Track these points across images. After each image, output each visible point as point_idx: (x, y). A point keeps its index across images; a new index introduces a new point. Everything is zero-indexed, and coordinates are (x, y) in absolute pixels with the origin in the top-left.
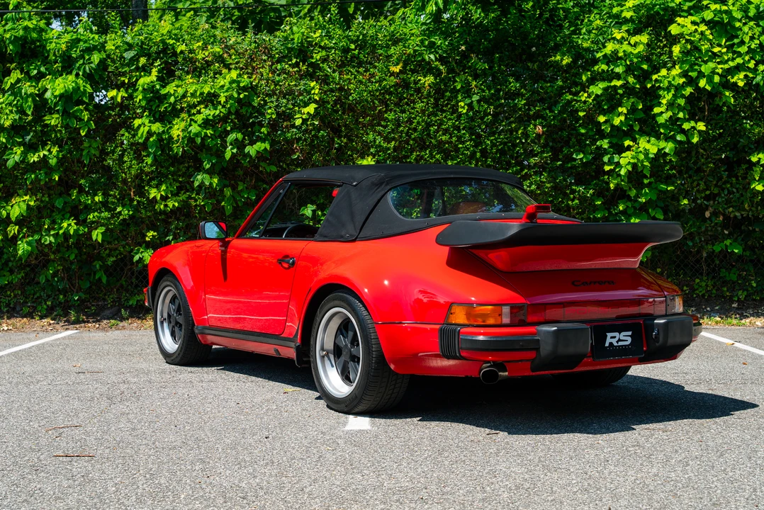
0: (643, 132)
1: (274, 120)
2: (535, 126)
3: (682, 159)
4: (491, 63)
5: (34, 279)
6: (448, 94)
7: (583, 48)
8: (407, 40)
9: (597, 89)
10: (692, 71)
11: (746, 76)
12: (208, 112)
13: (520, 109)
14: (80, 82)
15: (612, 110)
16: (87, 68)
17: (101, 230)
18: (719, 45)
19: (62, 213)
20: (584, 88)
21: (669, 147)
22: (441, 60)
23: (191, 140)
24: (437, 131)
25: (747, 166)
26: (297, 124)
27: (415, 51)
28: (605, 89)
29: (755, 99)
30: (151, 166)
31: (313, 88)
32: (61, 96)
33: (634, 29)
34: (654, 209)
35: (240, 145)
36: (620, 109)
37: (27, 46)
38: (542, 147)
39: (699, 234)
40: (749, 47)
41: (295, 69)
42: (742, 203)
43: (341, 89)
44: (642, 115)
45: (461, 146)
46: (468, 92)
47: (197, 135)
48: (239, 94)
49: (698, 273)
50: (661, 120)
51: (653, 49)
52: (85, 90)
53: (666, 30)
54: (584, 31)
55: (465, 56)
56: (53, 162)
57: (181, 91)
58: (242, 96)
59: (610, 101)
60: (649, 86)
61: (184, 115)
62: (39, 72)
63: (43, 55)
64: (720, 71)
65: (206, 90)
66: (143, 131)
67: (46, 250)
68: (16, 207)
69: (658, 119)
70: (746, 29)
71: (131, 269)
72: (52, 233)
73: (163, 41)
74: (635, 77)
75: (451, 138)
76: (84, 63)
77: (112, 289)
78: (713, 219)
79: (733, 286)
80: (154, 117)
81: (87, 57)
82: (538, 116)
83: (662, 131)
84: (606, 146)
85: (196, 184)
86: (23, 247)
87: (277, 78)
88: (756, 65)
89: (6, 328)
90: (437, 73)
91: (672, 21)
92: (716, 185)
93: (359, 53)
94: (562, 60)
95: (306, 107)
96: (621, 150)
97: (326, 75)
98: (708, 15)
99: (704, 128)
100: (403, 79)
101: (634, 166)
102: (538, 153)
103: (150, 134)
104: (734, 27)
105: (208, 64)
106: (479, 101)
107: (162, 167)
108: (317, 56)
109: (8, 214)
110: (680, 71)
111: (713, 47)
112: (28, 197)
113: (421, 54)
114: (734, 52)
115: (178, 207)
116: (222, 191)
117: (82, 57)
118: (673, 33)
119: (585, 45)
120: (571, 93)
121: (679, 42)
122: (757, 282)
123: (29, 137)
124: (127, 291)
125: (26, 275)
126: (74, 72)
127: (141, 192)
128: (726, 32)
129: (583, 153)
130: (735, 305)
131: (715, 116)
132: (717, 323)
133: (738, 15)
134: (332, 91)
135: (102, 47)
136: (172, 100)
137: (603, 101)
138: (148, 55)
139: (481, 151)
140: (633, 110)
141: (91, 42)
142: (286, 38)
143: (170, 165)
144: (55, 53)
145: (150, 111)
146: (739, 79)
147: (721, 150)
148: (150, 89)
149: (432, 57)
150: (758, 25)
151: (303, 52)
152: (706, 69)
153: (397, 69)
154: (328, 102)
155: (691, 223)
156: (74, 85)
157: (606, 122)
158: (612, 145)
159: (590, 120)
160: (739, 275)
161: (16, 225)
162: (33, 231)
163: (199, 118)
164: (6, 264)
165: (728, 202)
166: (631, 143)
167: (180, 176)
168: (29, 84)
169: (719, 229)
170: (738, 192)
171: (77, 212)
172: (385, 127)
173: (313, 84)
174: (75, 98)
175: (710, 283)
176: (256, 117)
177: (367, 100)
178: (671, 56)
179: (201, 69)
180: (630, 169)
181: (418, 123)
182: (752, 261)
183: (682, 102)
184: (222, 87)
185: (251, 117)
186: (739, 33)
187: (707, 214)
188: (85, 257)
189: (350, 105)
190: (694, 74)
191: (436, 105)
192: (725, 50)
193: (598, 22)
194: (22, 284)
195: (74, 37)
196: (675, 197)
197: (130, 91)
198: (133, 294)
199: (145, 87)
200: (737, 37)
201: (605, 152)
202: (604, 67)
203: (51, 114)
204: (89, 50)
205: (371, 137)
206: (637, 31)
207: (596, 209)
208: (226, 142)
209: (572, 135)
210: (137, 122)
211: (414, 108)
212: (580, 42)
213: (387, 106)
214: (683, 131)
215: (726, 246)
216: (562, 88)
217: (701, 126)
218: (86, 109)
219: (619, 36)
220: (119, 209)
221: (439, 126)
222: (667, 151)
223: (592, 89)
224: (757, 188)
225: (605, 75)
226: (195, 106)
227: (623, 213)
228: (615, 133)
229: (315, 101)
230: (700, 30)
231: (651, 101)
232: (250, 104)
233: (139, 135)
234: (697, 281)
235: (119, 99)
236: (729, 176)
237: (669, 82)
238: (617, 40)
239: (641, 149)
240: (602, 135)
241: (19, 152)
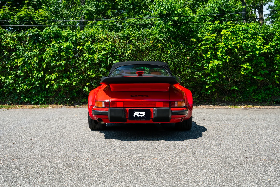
0: (214, 59)
1: (120, 54)
2: (187, 57)
3: (224, 66)
4: (176, 40)
5: (57, 95)
6: (165, 48)
7: (199, 37)
8: (154, 34)
9: (203, 47)
10: (227, 43)
11: (240, 45)
12: (103, 52)
13: (183, 52)
14: (71, 44)
15: (206, 53)
16: (72, 41)
17: (75, 82)
18: (233, 37)
19: (65, 78)
20: (199, 47)
21: (221, 63)
22: (163, 39)
23: (99, 59)
24: (162, 58)
25: (240, 68)
26: (126, 56)
27: (157, 37)
28: (205, 48)
29: (242, 51)
30: (88, 66)
31: (130, 46)
32: (65, 48)
33: (212, 33)
34: (217, 78)
35: (111, 61)
36: (209, 53)
37: (56, 35)
38: (189, 62)
39: (227, 85)
40: (241, 38)
41: (126, 42)
42: (238, 77)
43: (138, 47)
44: (214, 54)
45: (168, 62)
46: (170, 48)
47: (101, 58)
48: (111, 48)
49: (226, 95)
50: (219, 56)
51: (217, 38)
52: (72, 46)
53: (220, 33)
54: (199, 33)
55: (169, 38)
56: (63, 65)
57: (96, 47)
58: (112, 48)
59: (206, 51)
60: (216, 47)
61: (97, 53)
62: (59, 42)
63: (61, 37)
64: (234, 44)
65: (103, 46)
66: (87, 57)
67: (61, 87)
68: (53, 76)
69: (218, 55)
70: (240, 33)
71: (82, 93)
72: (62, 83)
73: (91, 34)
74: (212, 44)
75: (166, 59)
76: (71, 39)
77: (77, 98)
78: (231, 81)
79: (235, 98)
80: (89, 53)
81: (72, 38)
82: (188, 54)
83: (219, 58)
84: (205, 62)
85: (100, 71)
86: (55, 86)
87: (121, 44)
88: (242, 42)
89: (50, 107)
90: (162, 43)
91: (221, 31)
92: (232, 73)
93: (142, 38)
94: (194, 40)
95: (128, 51)
96: (209, 63)
97: (133, 43)
98: (231, 30)
99: (230, 58)
100: (153, 44)
101: (212, 67)
102: (188, 64)
103: (89, 57)
104: (237, 33)
105: (103, 40)
106: (173, 50)
107: (91, 66)
108: (131, 38)
109: (51, 78)
110: (224, 43)
111: (232, 38)
112: (56, 74)
113: (158, 38)
114: (237, 39)
115: (95, 77)
116: (106, 72)
117: (71, 38)
118: (222, 34)
119: (200, 36)
120: (196, 49)
121: (223, 36)
122: (241, 97)
123: (57, 58)
124: (81, 98)
125: (55, 94)
126: (69, 42)
127: (85, 72)
128: (235, 34)
129: (199, 64)
130: (235, 103)
131: (232, 55)
132: (232, 107)
133: (238, 30)
134: (135, 47)
135: (76, 35)
136: (94, 49)
137: (204, 51)
138: (88, 38)
139: (173, 63)
140: (212, 53)
141: (73, 34)
142: (123, 34)
143: (93, 66)
144: (64, 37)
145: (88, 52)
146: (238, 46)
147: (233, 64)
148: (88, 46)
149: (161, 39)
150: (243, 32)
151: (128, 37)
152: (230, 43)
153: (152, 42)
154: (134, 50)
155: (225, 82)
156: (69, 45)
157: (205, 56)
158: (206, 62)
159: (201, 55)
160: (237, 95)
161: (53, 81)
162: (57, 82)
163: (101, 54)
164: (50, 91)
165: (235, 77)
166: (212, 61)
167: (96, 69)
168: (57, 44)
169: (232, 83)
170: (237, 74)
171: (69, 77)
172: (149, 57)
173: (130, 45)
174: (69, 48)
175: (229, 97)
176: (116, 54)
177: (144, 50)
178: (221, 40)
179: (101, 41)
180: (211, 68)
181: (157, 56)
182: (240, 92)
183: (224, 51)
184: (107, 46)
185: (114, 54)
186: (238, 34)
187: (229, 80)
188: (70, 89)
189: (139, 51)
190: (227, 44)
191: (162, 51)
192: (235, 38)
193: (203, 31)
194: (54, 96)
195: (69, 33)
196: (222, 75)
197: (83, 47)
198: (83, 99)
199: (87, 45)
200: (237, 35)
201: (205, 64)
202: (205, 42)
203: (62, 52)
204: (73, 36)
205: (145, 59)
206: (213, 33)
207: (202, 78)
208: (108, 60)
209: (196, 59)
210: (85, 55)
211: (156, 52)
212: (198, 36)
213: (149, 51)
214: (224, 59)
215: (234, 88)
216: (194, 47)
217: (229, 57)
218: (72, 51)
219: (208, 34)
220: (80, 77)
221: (163, 56)
222: (220, 63)
223: (201, 47)
224: (242, 73)
225: (205, 44)
226: (100, 51)
227: (209, 79)
228: (207, 59)
229: (131, 50)
230: (228, 33)
231: (216, 51)
232: (114, 50)
233: (86, 58)
234: (226, 97)
235: (80, 49)
236: (235, 70)
237: (221, 46)
238: (208, 35)
239: (214, 63)
240: (204, 59)
241: (54, 62)
